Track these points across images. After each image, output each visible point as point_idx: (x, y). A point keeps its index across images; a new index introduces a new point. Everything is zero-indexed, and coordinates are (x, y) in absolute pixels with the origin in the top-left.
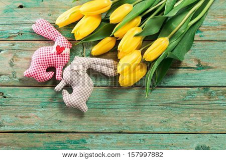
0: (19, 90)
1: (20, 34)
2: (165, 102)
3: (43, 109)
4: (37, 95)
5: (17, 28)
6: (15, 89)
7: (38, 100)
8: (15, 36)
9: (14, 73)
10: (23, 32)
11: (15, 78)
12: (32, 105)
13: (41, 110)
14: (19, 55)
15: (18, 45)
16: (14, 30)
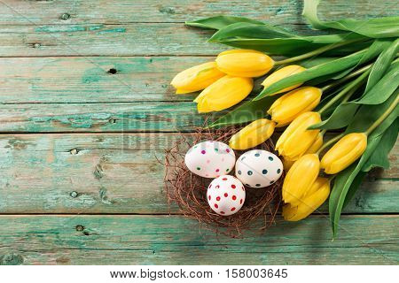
0: (112, 220)
1: (112, 120)
2: (371, 241)
3: (155, 255)
4: (144, 230)
5: (107, 111)
6: (104, 218)
7: (145, 238)
8: (103, 124)
9: (103, 191)
10: (117, 117)
11: (105, 199)
12: (136, 247)
13: (152, 256)
14: (112, 158)
15: (108, 141)
16: (102, 114)
